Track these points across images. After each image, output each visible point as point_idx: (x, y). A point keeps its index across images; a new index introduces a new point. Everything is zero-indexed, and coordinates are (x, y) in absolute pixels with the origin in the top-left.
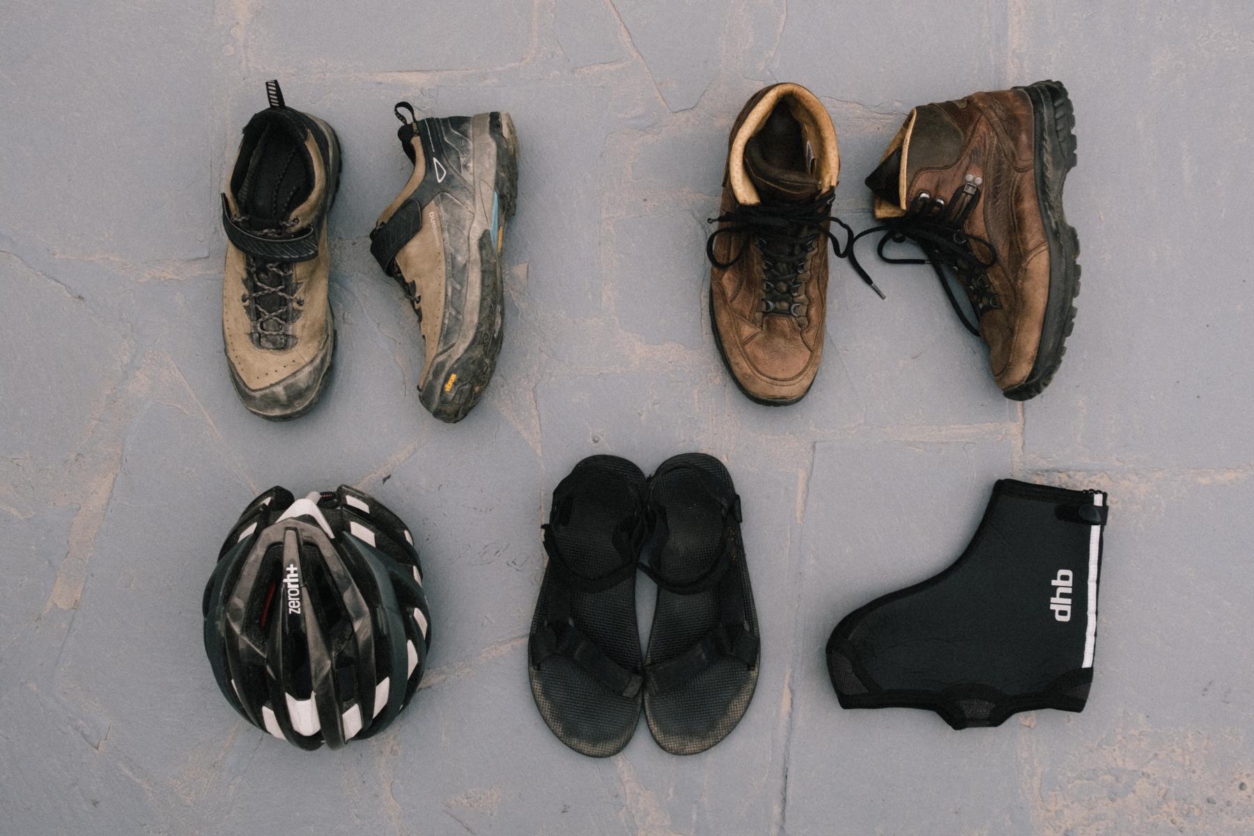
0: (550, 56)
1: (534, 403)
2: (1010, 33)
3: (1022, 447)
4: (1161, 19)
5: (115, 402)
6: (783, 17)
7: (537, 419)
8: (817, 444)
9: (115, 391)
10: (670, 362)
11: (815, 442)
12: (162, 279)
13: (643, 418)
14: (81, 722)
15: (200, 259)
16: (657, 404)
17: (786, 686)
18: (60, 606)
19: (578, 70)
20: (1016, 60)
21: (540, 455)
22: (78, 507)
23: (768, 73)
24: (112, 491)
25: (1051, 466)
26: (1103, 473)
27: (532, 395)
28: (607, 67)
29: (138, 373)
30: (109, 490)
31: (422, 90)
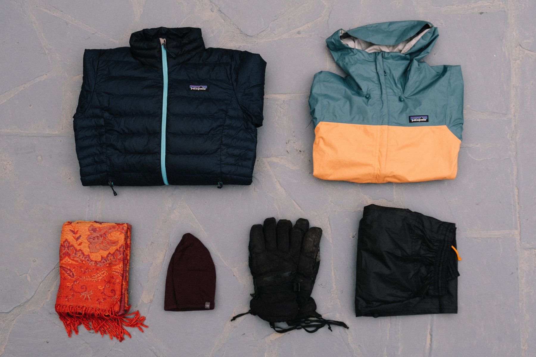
1: (329, 223)
2: (512, 78)
3: (520, 240)
5: (166, 222)
7: (330, 229)
9: (166, 218)
14: (153, 347)
17: (429, 333)
18: (145, 302)
20: (514, 89)
21: (331, 242)
22: (152, 263)
24: (164, 257)
25: (531, 247)
27: (328, 219)
29: (174, 211)
30: (164, 256)
31: (284, 101)
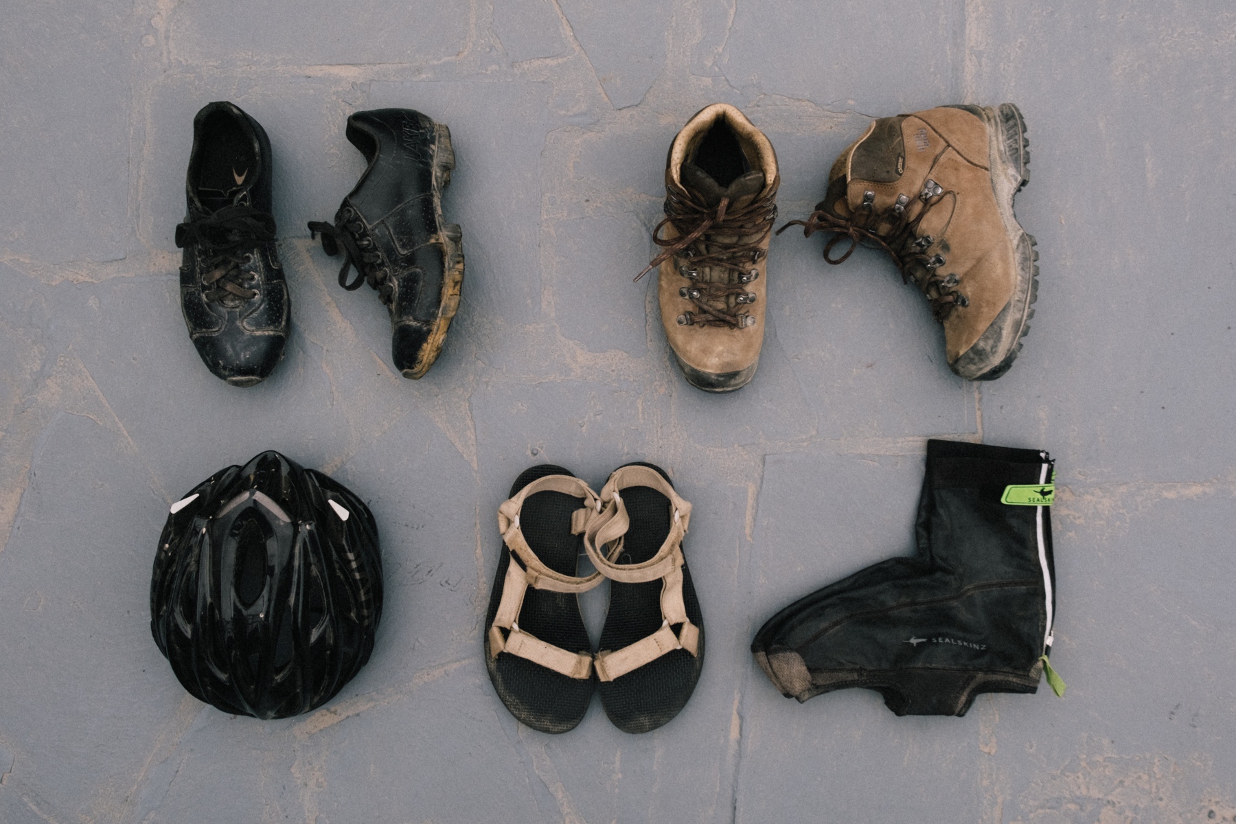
0: (488, 50)
1: (469, 414)
4: (1123, 17)
5: (23, 412)
6: (732, 11)
7: (473, 431)
8: (767, 457)
9: (23, 400)
10: (613, 371)
11: (765, 455)
12: (75, 282)
13: (584, 429)
15: (116, 260)
16: (598, 415)
17: (735, 712)
19: (517, 64)
21: (476, 468)
23: (717, 69)
24: (19, 508)
26: (1065, 487)
27: (467, 404)
28: (548, 61)
29: (48, 382)
30: (17, 506)
31: (354, 84)
